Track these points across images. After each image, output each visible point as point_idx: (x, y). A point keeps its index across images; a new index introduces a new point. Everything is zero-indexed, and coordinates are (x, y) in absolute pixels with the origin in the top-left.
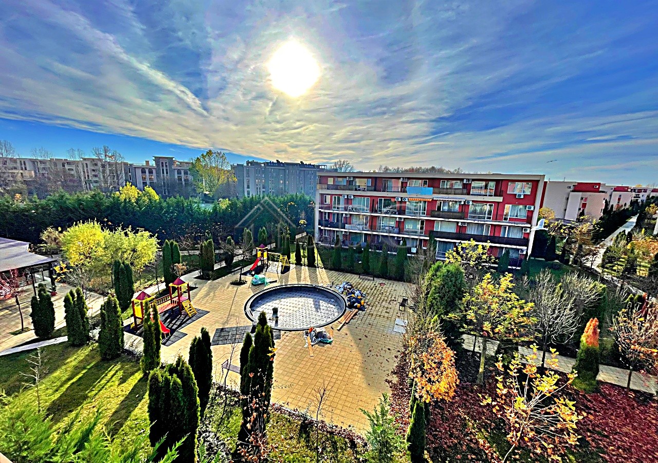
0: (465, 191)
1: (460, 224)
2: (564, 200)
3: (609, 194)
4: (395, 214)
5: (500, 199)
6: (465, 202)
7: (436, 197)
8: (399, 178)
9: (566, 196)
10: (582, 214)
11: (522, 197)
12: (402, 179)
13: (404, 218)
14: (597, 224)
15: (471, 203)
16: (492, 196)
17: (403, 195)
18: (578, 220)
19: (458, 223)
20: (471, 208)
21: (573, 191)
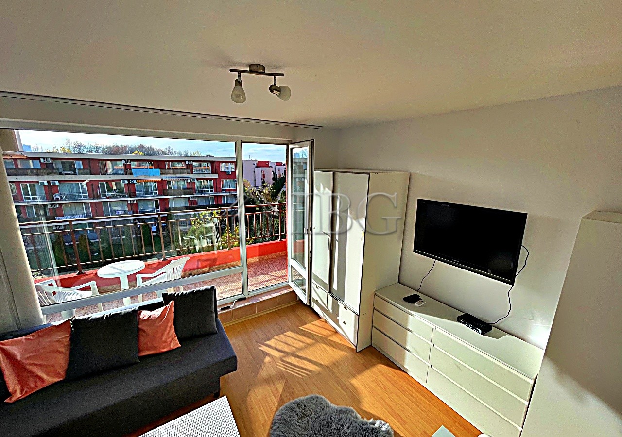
0: (189, 171)
1: (191, 199)
2: (253, 173)
3: (274, 167)
4: (125, 197)
5: (216, 176)
6: (191, 180)
7: (164, 177)
8: (121, 160)
9: (253, 171)
10: (264, 182)
11: (230, 173)
12: (124, 161)
13: (136, 200)
14: (272, 188)
15: (196, 180)
16: (210, 174)
17: (130, 177)
18: (263, 187)
19: (189, 198)
20: (197, 184)
21: (257, 167)
